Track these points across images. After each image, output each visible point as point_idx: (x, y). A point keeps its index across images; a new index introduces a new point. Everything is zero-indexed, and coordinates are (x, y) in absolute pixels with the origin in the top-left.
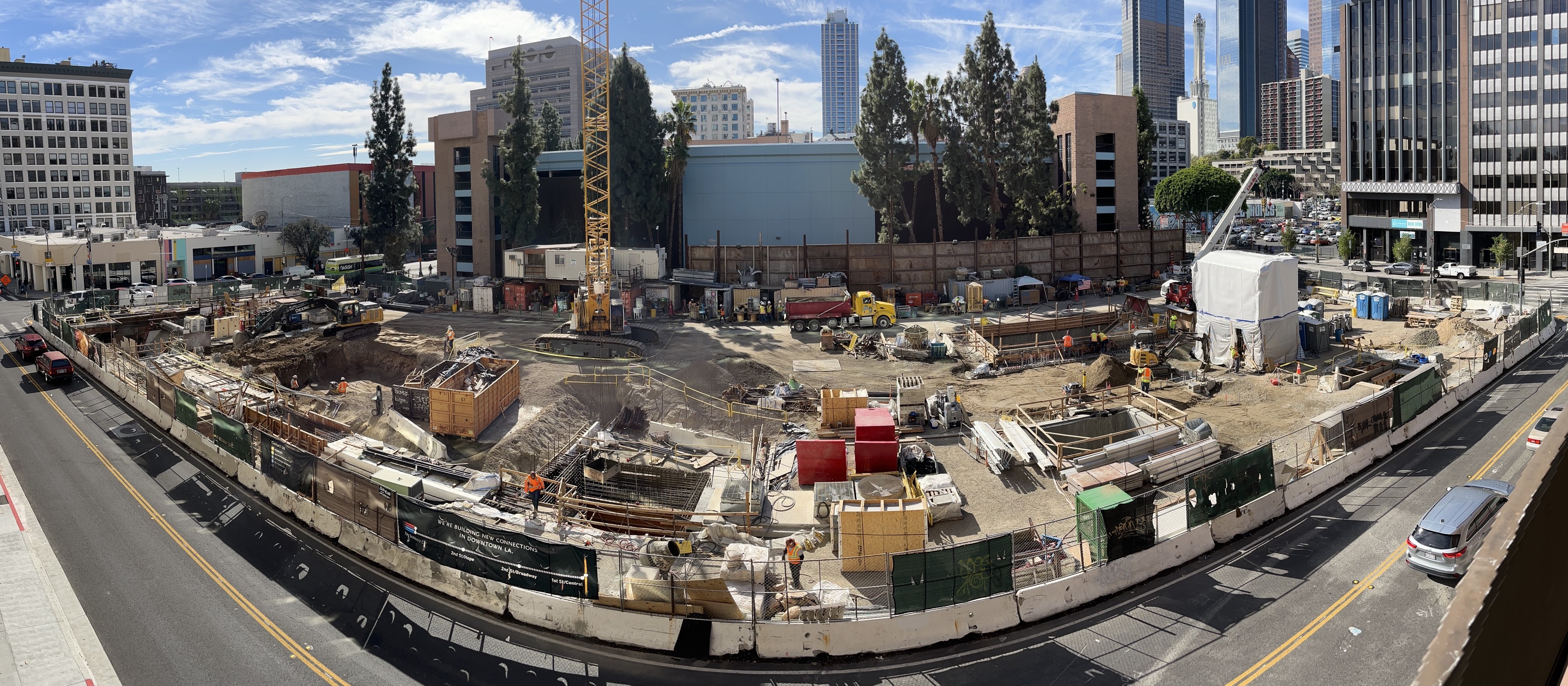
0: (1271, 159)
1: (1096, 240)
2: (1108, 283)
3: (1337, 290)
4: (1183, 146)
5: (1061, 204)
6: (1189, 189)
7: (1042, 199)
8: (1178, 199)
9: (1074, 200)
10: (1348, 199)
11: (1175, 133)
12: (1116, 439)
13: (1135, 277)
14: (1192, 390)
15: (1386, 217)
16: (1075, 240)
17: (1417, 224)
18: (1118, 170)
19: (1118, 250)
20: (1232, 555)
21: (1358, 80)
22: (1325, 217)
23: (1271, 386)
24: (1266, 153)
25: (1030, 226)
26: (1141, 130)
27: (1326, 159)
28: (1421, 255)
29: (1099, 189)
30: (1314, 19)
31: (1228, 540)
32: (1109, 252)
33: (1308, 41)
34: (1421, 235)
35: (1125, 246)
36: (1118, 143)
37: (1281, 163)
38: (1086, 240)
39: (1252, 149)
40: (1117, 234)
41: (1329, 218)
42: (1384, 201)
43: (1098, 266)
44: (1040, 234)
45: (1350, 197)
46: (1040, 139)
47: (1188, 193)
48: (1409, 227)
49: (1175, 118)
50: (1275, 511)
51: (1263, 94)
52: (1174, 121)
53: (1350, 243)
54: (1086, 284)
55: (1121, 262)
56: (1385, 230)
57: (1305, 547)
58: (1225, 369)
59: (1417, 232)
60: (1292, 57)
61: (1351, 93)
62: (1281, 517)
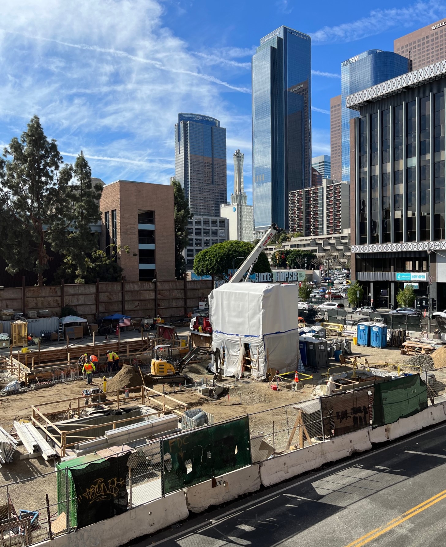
0: (296, 243)
1: (136, 287)
2: (146, 321)
3: (342, 325)
4: (223, 235)
5: (106, 260)
6: (222, 257)
7: (89, 256)
8: (213, 265)
9: (119, 258)
10: (356, 260)
11: (217, 226)
12: (118, 426)
13: (171, 317)
14: (201, 393)
15: (392, 272)
16: (117, 287)
17: (420, 277)
18: (157, 237)
19: (156, 296)
20: (203, 524)
21: (366, 169)
22: (341, 281)
23: (271, 391)
24: (293, 239)
25: (77, 277)
26: (179, 210)
27: (344, 241)
28: (424, 304)
29: (141, 251)
30: (336, 148)
31: (202, 509)
32: (148, 297)
33: (330, 163)
34: (423, 285)
35: (162, 292)
36: (157, 217)
37: (305, 245)
38: (128, 287)
39: (281, 237)
40: (155, 283)
41: (345, 282)
42: (390, 259)
43: (138, 308)
44: (86, 282)
45: (358, 257)
46: (85, 209)
47: (221, 260)
48: (412, 279)
49: (219, 216)
50: (251, 486)
51: (290, 198)
52: (216, 218)
53: (358, 293)
54: (127, 322)
55: (159, 305)
56: (389, 283)
57: (272, 522)
58: (234, 379)
59: (421, 283)
60: (316, 173)
61: (360, 179)
62: (256, 492)
